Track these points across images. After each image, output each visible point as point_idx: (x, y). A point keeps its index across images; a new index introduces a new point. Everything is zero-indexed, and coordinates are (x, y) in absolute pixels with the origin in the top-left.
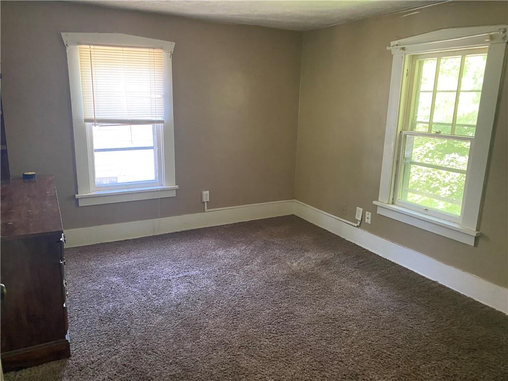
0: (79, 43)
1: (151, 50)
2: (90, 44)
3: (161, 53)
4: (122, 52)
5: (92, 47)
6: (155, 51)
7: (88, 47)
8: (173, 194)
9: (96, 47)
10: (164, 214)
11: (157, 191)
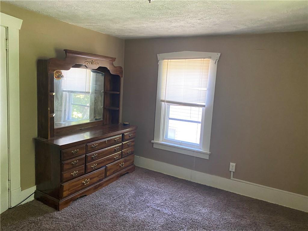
0: (164, 59)
1: (202, 59)
2: (168, 59)
3: (209, 61)
4: (185, 62)
5: (169, 60)
6: (205, 59)
7: (167, 60)
8: (207, 157)
9: (172, 60)
10: (197, 169)
11: (194, 151)
